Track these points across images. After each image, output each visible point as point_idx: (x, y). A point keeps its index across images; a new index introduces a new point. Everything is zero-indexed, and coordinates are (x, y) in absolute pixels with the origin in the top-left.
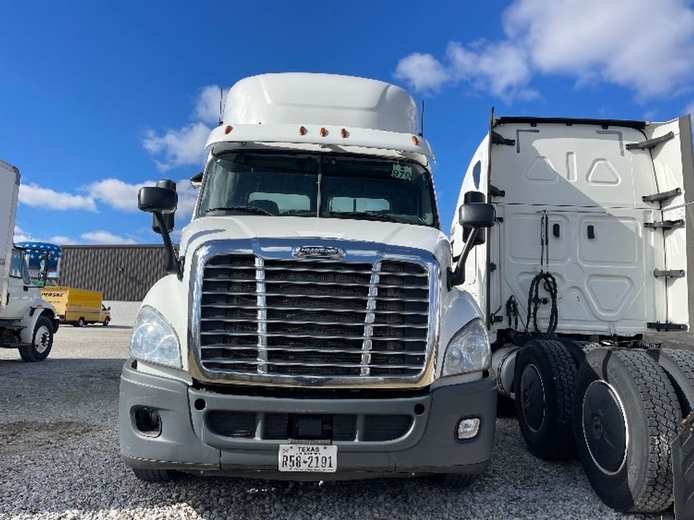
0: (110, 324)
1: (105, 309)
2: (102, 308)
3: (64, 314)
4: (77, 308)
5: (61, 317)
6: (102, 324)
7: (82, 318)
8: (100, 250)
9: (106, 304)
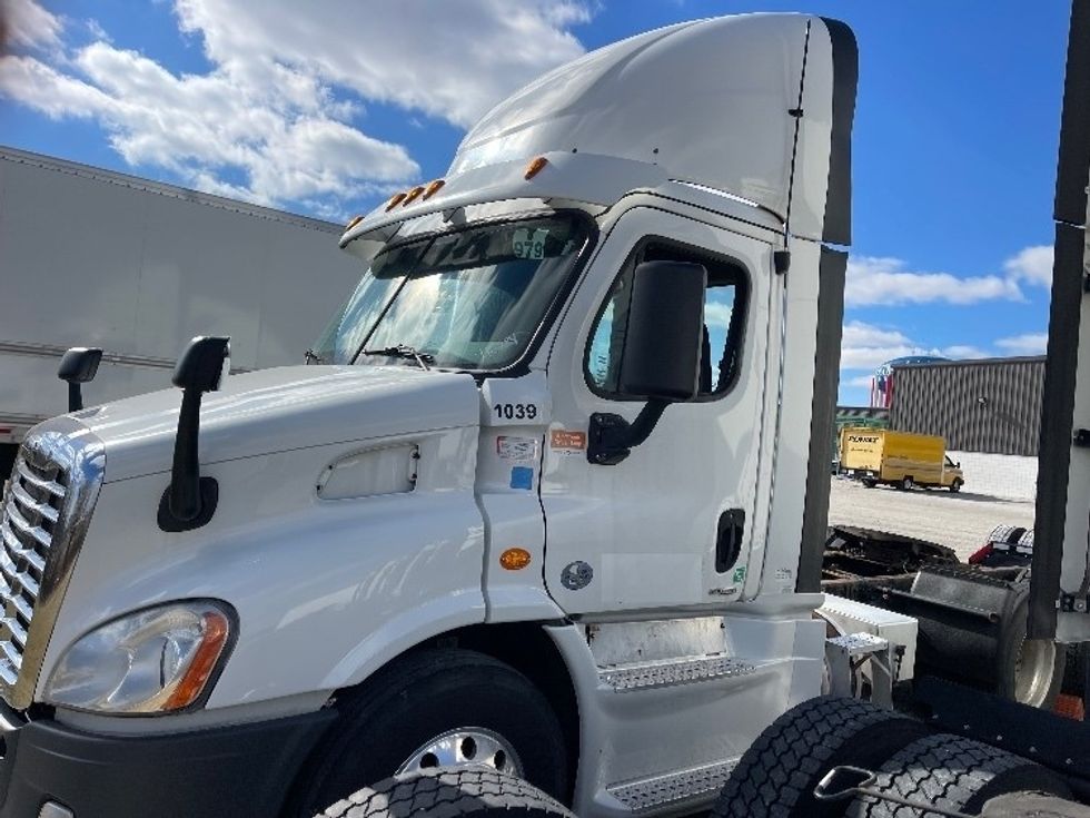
0: (963, 489)
1: (952, 465)
2: (945, 461)
3: (878, 469)
4: (898, 461)
5: (875, 473)
6: (948, 489)
7: (910, 478)
8: (950, 370)
9: (955, 456)
